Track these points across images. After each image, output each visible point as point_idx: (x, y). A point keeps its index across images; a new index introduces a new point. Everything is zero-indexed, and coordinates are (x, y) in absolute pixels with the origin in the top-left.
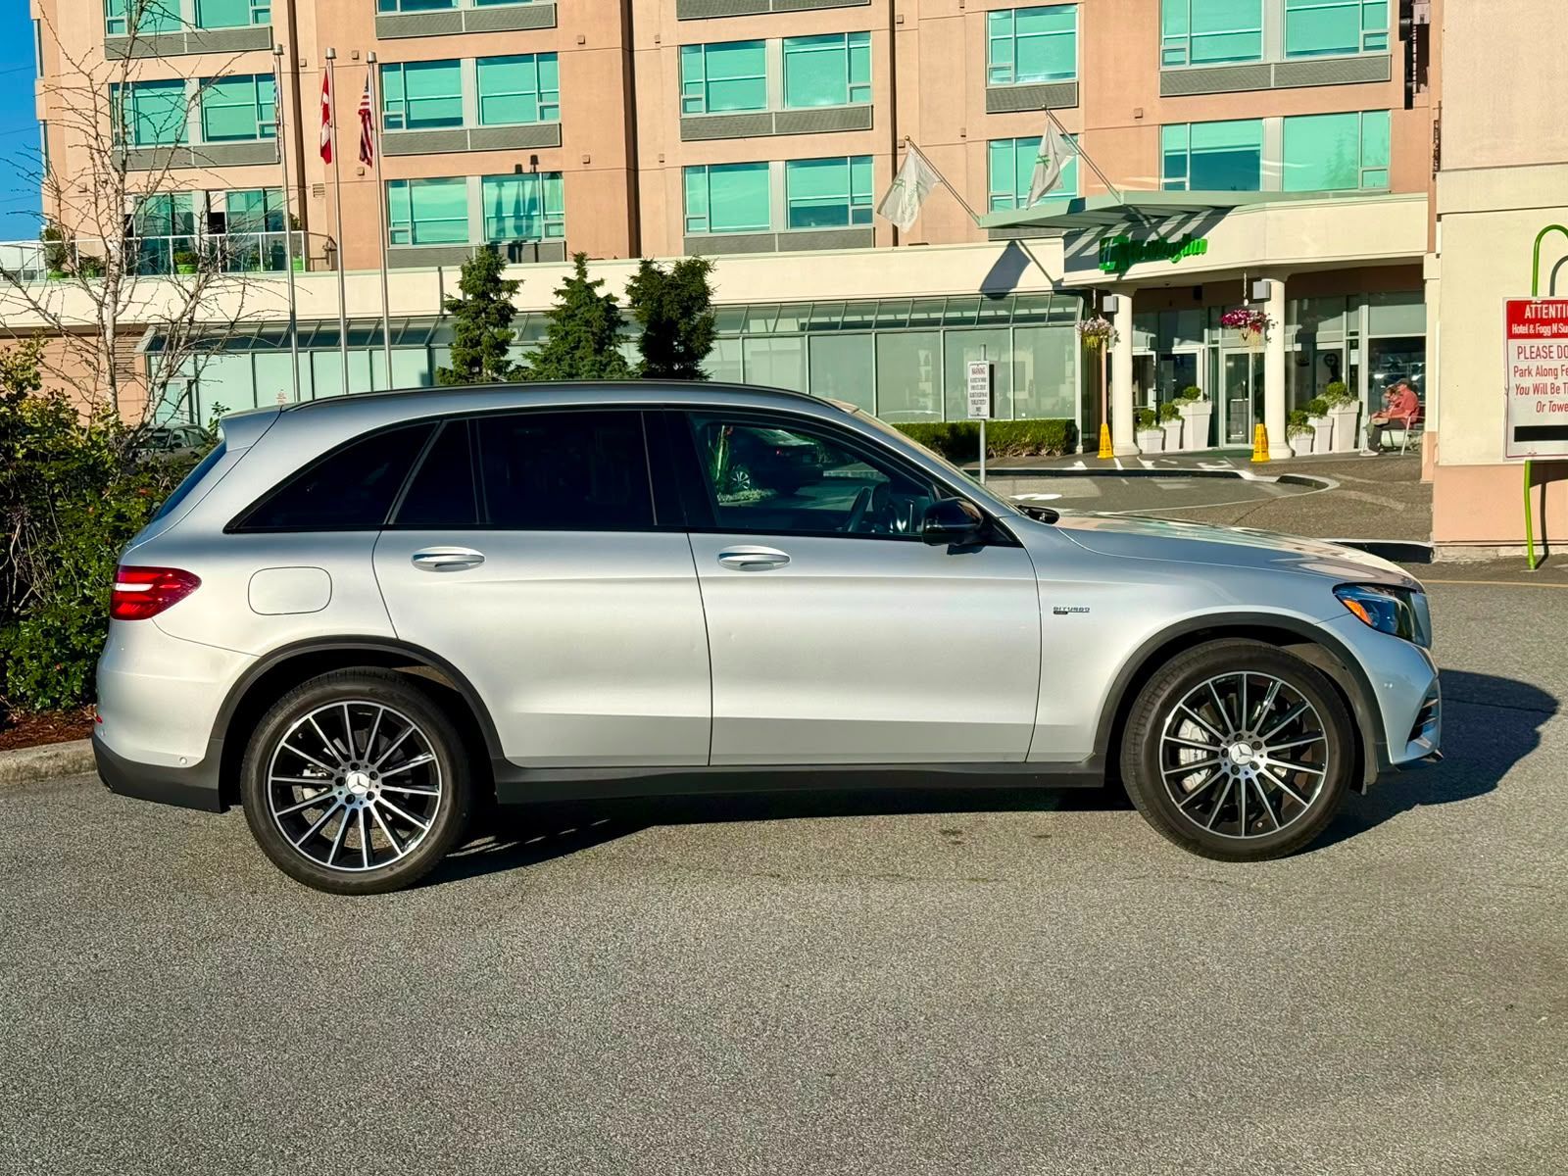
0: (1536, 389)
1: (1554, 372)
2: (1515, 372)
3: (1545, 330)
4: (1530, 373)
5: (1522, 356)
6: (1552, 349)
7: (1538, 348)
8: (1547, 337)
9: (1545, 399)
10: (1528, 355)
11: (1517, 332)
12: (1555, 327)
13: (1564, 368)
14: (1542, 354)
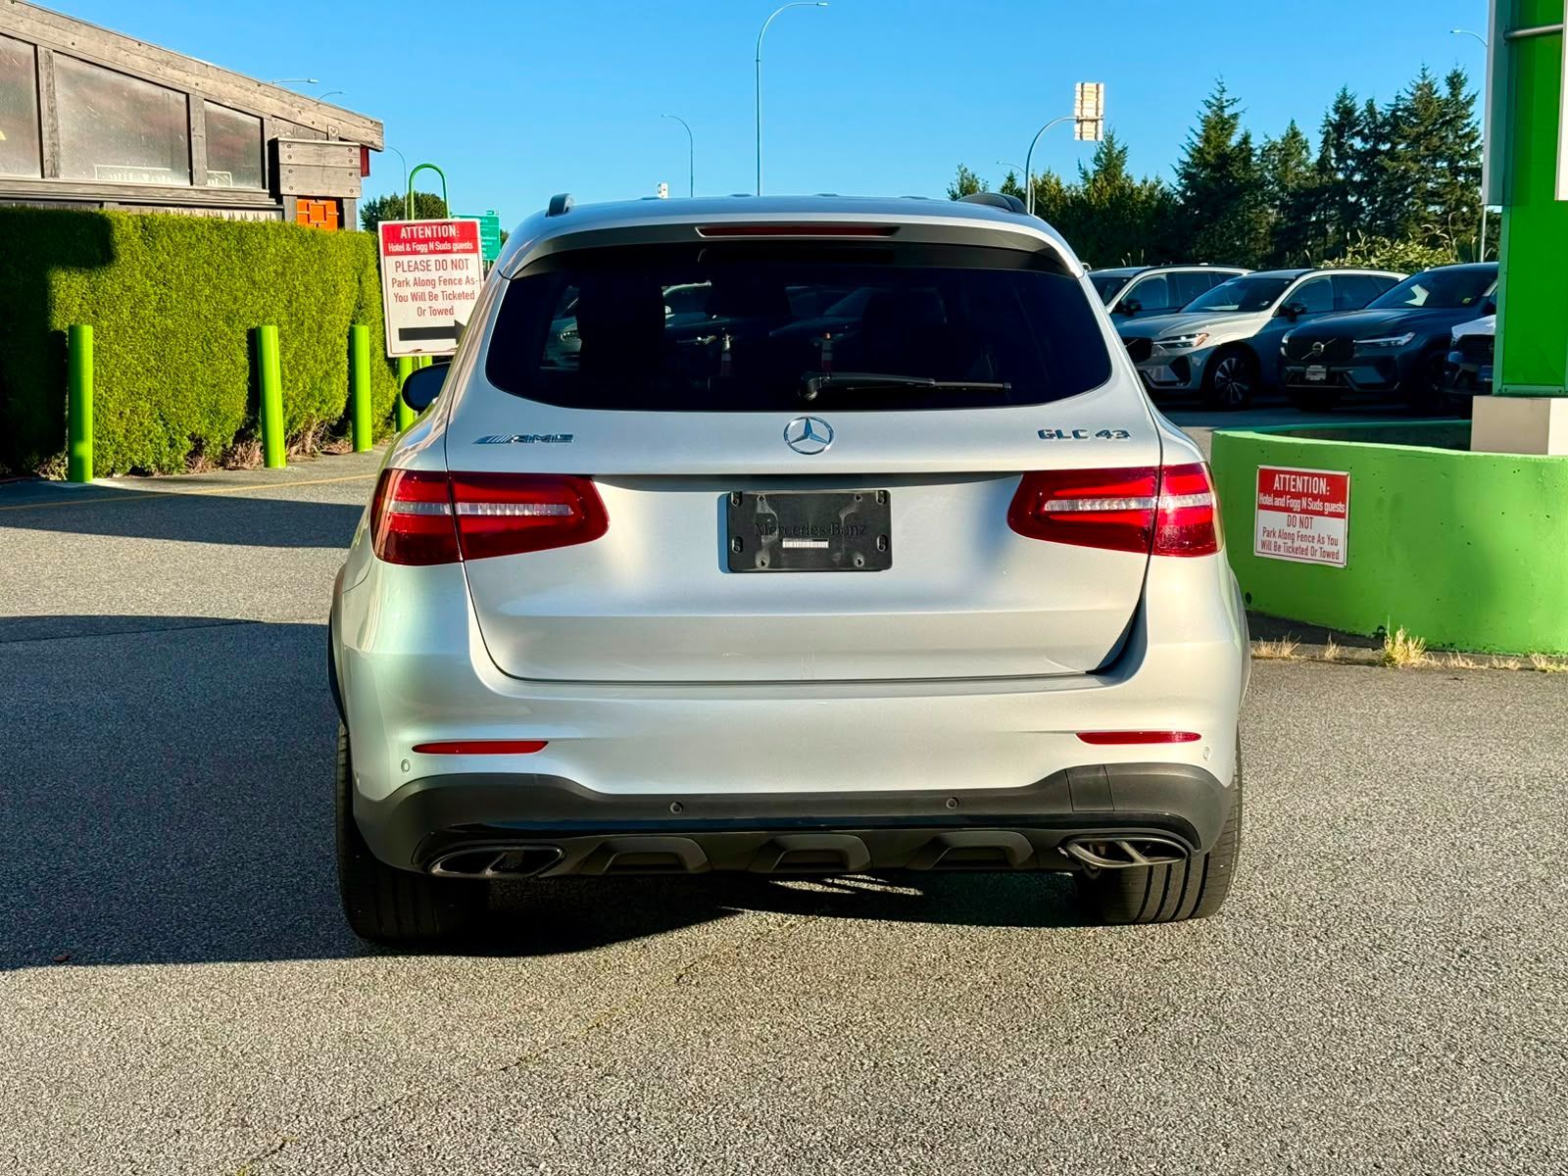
0: (414, 297)
1: (431, 283)
2: (393, 283)
3: (422, 248)
4: (407, 283)
5: (400, 269)
6: (429, 263)
7: (416, 262)
8: (424, 253)
9: (425, 305)
10: (406, 268)
11: (394, 250)
12: (431, 245)
13: (442, 279)
14: (420, 267)
